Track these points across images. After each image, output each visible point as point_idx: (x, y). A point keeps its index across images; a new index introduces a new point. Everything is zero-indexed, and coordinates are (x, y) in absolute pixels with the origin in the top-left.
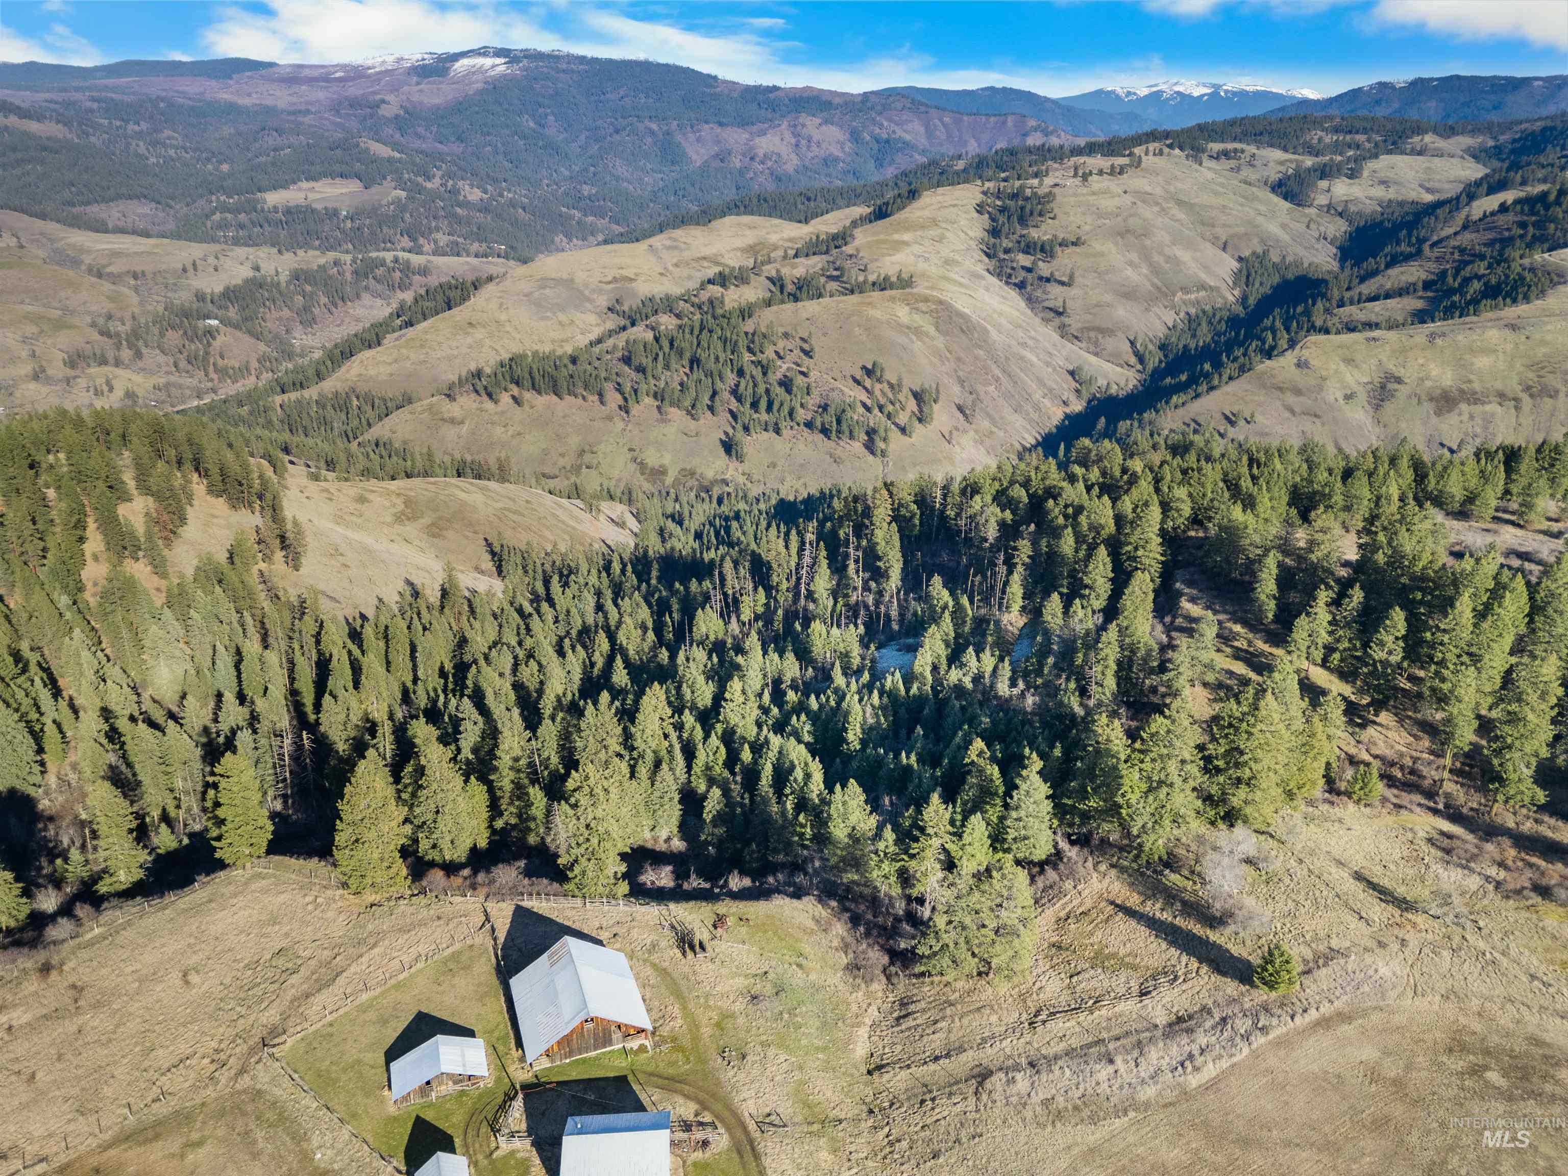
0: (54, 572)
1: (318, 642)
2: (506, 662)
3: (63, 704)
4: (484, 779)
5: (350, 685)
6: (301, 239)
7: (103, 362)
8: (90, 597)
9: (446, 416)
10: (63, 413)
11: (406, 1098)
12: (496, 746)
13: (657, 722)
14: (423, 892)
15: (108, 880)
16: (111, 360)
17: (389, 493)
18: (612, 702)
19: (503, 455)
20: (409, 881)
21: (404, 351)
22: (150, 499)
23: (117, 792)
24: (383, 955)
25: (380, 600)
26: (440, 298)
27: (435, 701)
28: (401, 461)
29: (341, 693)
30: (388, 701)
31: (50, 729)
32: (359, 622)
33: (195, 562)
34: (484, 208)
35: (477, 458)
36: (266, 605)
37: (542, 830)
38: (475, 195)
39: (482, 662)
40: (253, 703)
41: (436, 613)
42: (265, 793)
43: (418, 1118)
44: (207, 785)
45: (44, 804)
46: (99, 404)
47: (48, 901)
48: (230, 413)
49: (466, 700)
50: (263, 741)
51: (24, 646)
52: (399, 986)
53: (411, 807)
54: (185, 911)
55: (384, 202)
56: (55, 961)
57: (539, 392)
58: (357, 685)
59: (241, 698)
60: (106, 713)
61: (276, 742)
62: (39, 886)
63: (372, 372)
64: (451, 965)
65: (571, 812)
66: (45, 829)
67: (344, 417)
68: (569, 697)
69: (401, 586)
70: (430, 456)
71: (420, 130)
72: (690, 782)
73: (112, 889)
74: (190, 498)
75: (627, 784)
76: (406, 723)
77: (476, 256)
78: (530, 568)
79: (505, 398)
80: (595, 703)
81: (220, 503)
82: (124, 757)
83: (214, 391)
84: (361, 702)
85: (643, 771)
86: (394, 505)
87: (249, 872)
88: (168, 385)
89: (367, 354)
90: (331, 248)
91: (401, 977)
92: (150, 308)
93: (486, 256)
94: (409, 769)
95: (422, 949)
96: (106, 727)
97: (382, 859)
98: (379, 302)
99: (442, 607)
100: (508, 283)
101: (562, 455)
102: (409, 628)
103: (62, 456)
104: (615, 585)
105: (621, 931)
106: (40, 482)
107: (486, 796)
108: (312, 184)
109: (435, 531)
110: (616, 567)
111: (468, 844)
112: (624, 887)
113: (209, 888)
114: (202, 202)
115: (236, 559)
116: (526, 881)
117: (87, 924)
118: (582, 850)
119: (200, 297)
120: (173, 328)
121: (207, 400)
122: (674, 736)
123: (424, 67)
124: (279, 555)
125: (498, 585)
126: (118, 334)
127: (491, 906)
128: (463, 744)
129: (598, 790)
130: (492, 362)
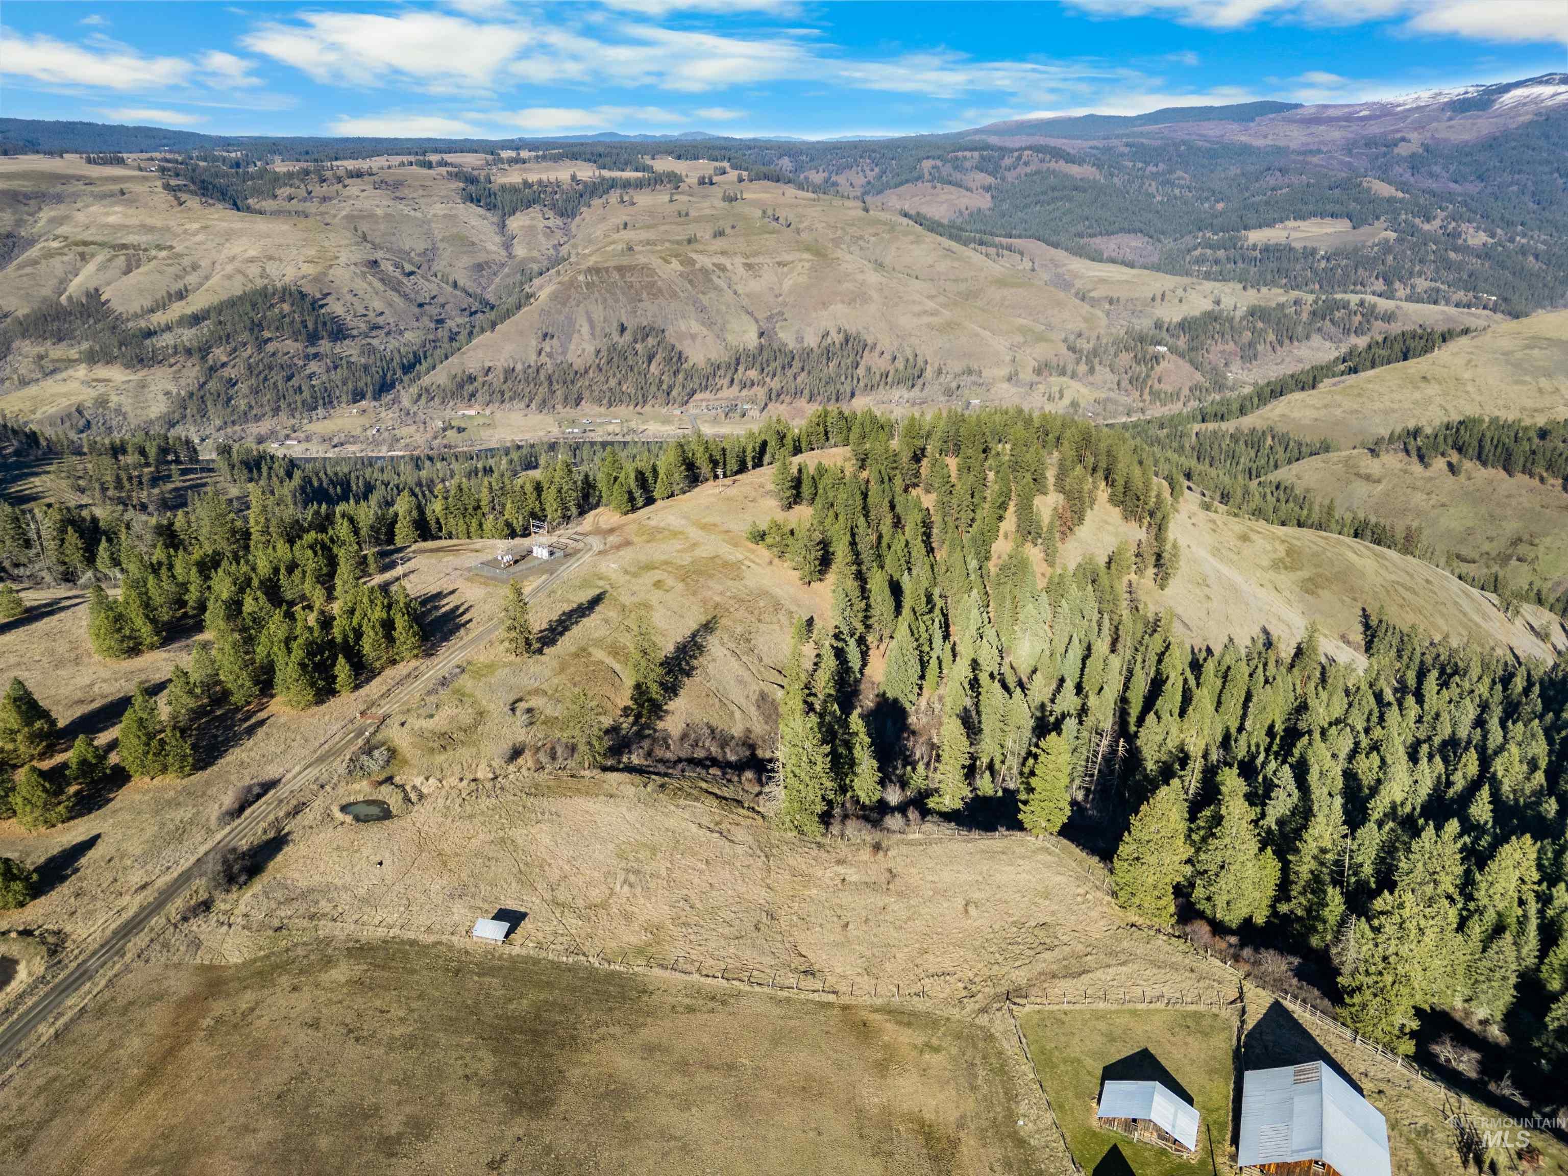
0: (974, 540)
1: (1160, 661)
2: (1345, 744)
3: (948, 646)
4: (1280, 855)
5: (1176, 711)
6: (1269, 277)
7: (1063, 373)
8: (992, 567)
9: (1363, 471)
10: (1020, 411)
11: (1110, 1121)
12: (1305, 827)
13: (1514, 883)
14: (1183, 936)
15: (936, 799)
16: (1069, 372)
17: (1275, 537)
18: (1461, 835)
19: (1415, 524)
20: (1173, 920)
21: (1338, 398)
22: (1062, 496)
23: (963, 731)
24: (1129, 977)
25: (1231, 640)
26: (1397, 347)
27: (1254, 757)
28: (1297, 509)
29: (1166, 716)
30: (1207, 739)
31: (934, 662)
32: (1204, 654)
33: (1079, 559)
34: (1485, 254)
35: (1383, 522)
36: (1126, 613)
37: (1329, 937)
38: (1477, 238)
39: (1317, 736)
40: (1087, 697)
41: (1283, 670)
42: (1073, 780)
43: (1115, 1147)
44: (1029, 754)
45: (912, 720)
46: (1049, 408)
47: (894, 796)
48: (1150, 433)
49: (1286, 767)
50: (1085, 734)
51: (936, 592)
52: (1134, 1013)
53: (1198, 850)
54: (983, 851)
55: (1369, 243)
56: (884, 845)
57: (1484, 464)
58: (1182, 713)
59: (1079, 688)
60: (975, 665)
61: (1095, 739)
62: (891, 781)
63: (1296, 415)
64: (1190, 1022)
65: (1370, 934)
66: (908, 739)
67: (1253, 454)
68: (1408, 809)
69: (1256, 631)
70: (1330, 510)
71: (1436, 169)
72: (1538, 969)
73: (937, 807)
74: (1093, 501)
75: (1449, 934)
76: (1218, 767)
77: (1457, 306)
78: (1406, 655)
79: (1439, 464)
80: (1439, 828)
81: (1116, 513)
82: (977, 705)
83: (1143, 411)
84: (1181, 731)
85: (1476, 929)
86: (1275, 551)
87: (1039, 843)
88: (1108, 400)
89: (1298, 396)
90: (1297, 287)
91: (1140, 1006)
92: (1114, 331)
93: (1469, 306)
94: (1207, 812)
95: (1167, 991)
96: (971, 676)
97: (1155, 887)
98: (1328, 344)
99: (1292, 666)
100: (1487, 337)
101: (1490, 539)
102: (1251, 675)
103: (1008, 446)
104: (1510, 704)
105: (1390, 1091)
106: (987, 464)
107: (1279, 874)
108: (1299, 223)
109: (1310, 587)
110: (1519, 683)
111: (1244, 912)
112: (1408, 1047)
113: (1005, 841)
114: (1188, 238)
115: (1113, 565)
116: (1295, 981)
117: (914, 827)
118: (1370, 980)
119: (1158, 325)
120: (1127, 350)
121: (1134, 419)
122: (1533, 907)
123: (1465, 100)
124: (1151, 571)
125: (1361, 661)
126: (1081, 351)
127: (1248, 986)
128: (1269, 810)
129: (1411, 925)
130: (1437, 423)
